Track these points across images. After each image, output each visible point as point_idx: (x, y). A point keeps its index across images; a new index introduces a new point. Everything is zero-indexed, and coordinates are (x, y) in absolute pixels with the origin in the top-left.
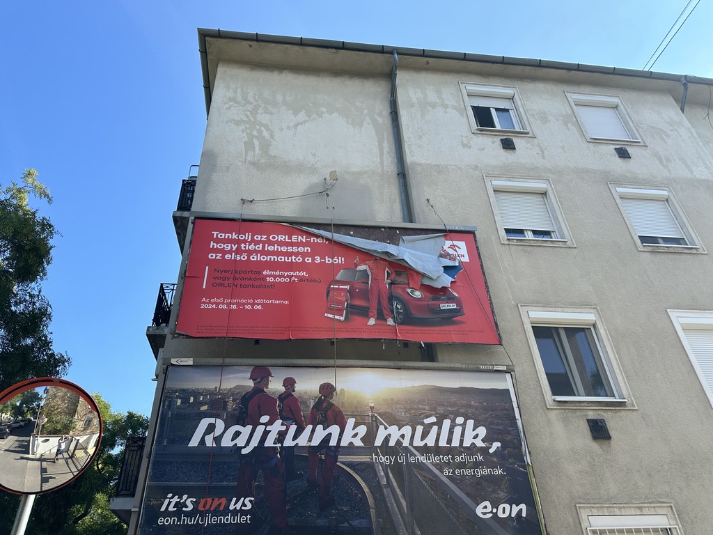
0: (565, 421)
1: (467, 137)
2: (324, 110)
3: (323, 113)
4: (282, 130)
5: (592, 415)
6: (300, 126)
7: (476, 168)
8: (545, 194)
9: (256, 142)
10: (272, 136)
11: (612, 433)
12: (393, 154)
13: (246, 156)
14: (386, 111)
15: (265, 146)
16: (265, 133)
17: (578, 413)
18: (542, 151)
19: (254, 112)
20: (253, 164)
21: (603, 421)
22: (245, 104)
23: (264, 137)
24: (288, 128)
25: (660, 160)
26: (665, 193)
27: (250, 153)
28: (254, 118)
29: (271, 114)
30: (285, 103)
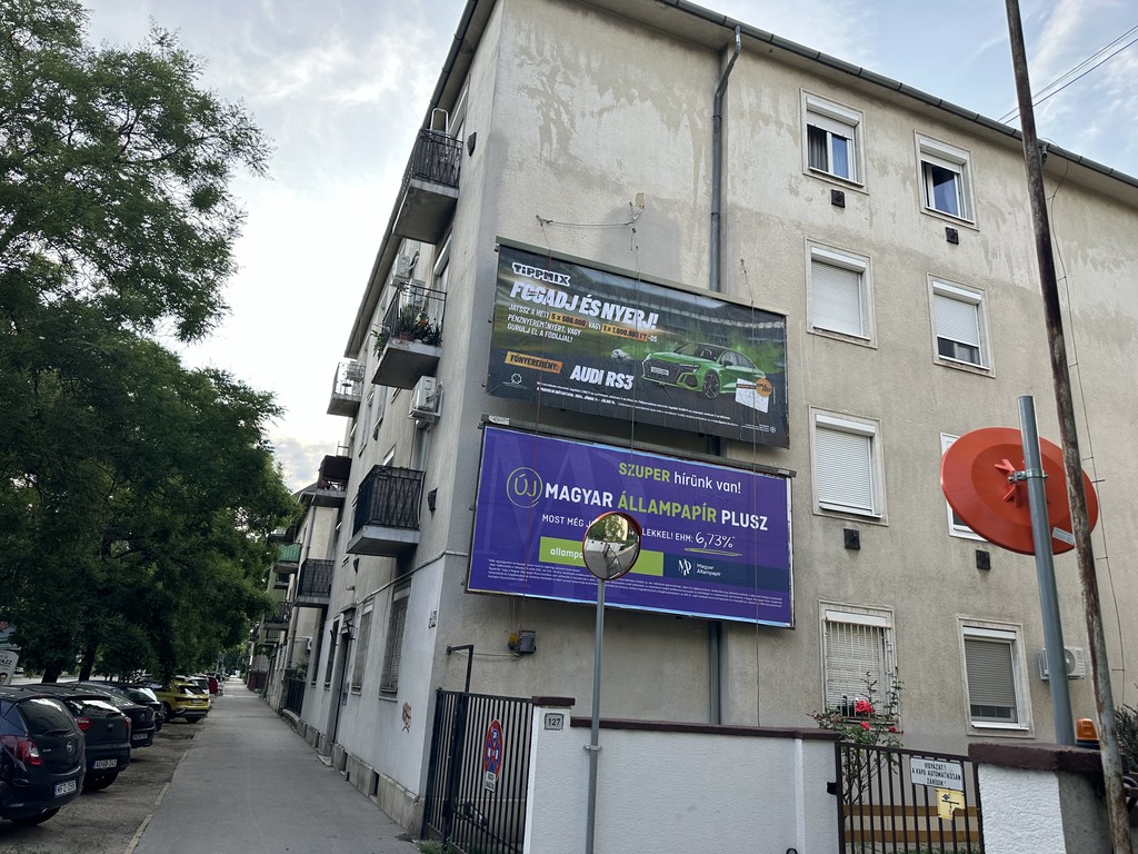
0: (826, 529)
1: (796, 178)
2: (637, 94)
3: (634, 97)
4: (584, 116)
5: (849, 526)
6: (606, 114)
7: (799, 226)
8: (861, 274)
9: (554, 130)
10: (573, 124)
11: (862, 544)
12: (710, 182)
13: (542, 150)
14: (709, 112)
15: (565, 138)
16: (565, 118)
17: (838, 522)
18: (871, 215)
19: (552, 78)
20: (550, 164)
21: (857, 533)
22: (541, 63)
23: (562, 123)
24: (592, 114)
25: (987, 253)
26: (978, 297)
27: (546, 145)
28: (552, 88)
29: (573, 86)
30: (589, 70)
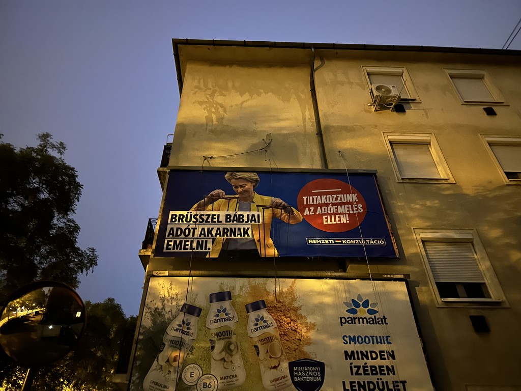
2: (262, 91)
4: (232, 106)
5: (473, 313)
7: (376, 127)
8: (430, 144)
9: (214, 116)
10: (225, 111)
11: (491, 327)
13: (206, 126)
14: (307, 89)
15: (221, 118)
17: (462, 311)
18: (426, 112)
19: (212, 95)
20: (212, 131)
21: (483, 317)
22: (206, 90)
23: (219, 112)
24: (237, 105)
27: (210, 124)
28: (213, 99)
29: (225, 96)
30: (234, 87)
